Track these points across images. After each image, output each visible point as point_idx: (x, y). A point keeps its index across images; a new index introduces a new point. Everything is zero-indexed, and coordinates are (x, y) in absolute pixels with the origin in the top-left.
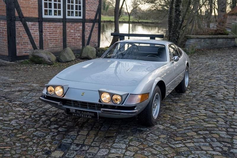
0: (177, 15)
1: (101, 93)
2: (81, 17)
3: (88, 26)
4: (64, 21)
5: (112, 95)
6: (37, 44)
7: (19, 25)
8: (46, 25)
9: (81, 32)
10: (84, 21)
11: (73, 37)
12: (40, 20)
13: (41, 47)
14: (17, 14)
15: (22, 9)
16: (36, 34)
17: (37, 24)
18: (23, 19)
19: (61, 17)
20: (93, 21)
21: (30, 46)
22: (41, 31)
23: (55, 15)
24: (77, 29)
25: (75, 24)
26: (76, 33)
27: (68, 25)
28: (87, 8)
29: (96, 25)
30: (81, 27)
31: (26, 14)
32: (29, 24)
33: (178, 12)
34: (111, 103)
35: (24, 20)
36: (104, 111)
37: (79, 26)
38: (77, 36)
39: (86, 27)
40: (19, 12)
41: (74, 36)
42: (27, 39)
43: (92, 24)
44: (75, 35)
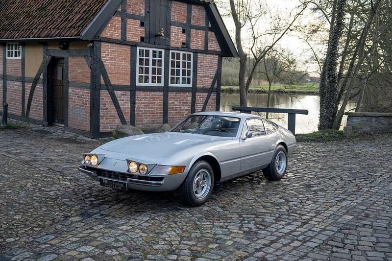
0: (330, 82)
1: (129, 162)
2: (190, 85)
3: (201, 97)
4: (166, 90)
5: (139, 165)
6: (127, 118)
7: (104, 95)
8: (139, 95)
9: (190, 104)
10: (194, 90)
11: (177, 110)
12: (133, 89)
13: (133, 122)
14: (102, 82)
15: (109, 75)
16: (125, 105)
17: (129, 93)
18: (110, 87)
19: (162, 85)
20: (209, 91)
21: (118, 121)
22: (133, 103)
23: (153, 82)
24: (184, 100)
25: (181, 94)
26: (182, 105)
27: (170, 94)
28: (200, 73)
29: (213, 96)
30: (190, 98)
31: (114, 82)
32: (118, 93)
33: (331, 79)
34: (138, 173)
35: (111, 89)
36: (130, 181)
37: (187, 96)
38: (183, 110)
39: (198, 98)
40: (106, 79)
41: (179, 110)
42: (114, 111)
43: (206, 94)
44: (181, 108)
